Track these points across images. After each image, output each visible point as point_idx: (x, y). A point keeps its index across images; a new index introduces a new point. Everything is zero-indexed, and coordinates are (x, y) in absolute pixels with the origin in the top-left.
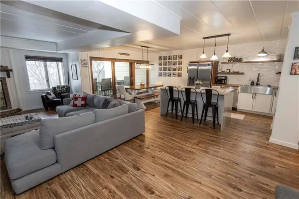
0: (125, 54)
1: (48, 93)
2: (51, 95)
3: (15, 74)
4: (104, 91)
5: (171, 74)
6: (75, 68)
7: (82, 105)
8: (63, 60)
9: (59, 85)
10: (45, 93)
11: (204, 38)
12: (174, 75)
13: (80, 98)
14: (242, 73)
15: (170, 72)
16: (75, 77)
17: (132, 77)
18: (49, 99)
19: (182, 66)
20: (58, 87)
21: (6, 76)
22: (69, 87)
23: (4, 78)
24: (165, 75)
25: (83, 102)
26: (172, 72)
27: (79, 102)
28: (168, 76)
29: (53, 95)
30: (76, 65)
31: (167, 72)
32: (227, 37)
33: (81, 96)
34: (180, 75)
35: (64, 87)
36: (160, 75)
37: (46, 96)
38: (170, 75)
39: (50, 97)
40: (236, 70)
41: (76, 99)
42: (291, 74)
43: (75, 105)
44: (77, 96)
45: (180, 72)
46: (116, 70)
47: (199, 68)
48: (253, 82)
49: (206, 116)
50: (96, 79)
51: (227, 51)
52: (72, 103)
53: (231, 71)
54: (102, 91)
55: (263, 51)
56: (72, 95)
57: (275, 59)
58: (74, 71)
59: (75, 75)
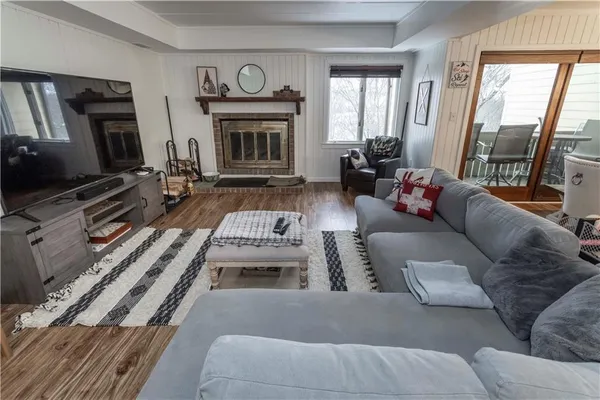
1: (354, 153)
2: (358, 158)
3: (309, 107)
4: (498, 162)
6: (426, 90)
7: (421, 214)
8: (404, 73)
9: (381, 134)
10: (348, 152)
13: (420, 186)
16: (421, 119)
18: (353, 167)
20: (378, 140)
21: (295, 111)
22: (401, 143)
23: (292, 115)
25: (426, 205)
27: (416, 201)
29: (363, 160)
30: (431, 82)
33: (426, 182)
35: (389, 141)
37: (349, 158)
39: (356, 162)
41: (408, 188)
43: (401, 208)
44: (412, 179)
46: (568, 97)
50: (481, 125)
52: (393, 197)
54: (490, 161)
56: (400, 173)
58: (423, 100)
59: (424, 112)
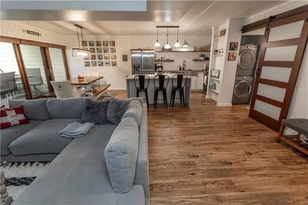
0: (34, 33)
5: (102, 63)
7: (22, 122)
11: (157, 27)
12: (107, 64)
14: (173, 61)
15: (101, 60)
17: (48, 68)
19: (116, 53)
24: (95, 64)
25: (21, 117)
26: (104, 60)
27: (14, 118)
28: (99, 65)
31: (97, 60)
32: (177, 28)
34: (114, 64)
36: (87, 65)
38: (101, 65)
40: (168, 58)
42: (228, 60)
43: (6, 126)
45: (115, 60)
47: (143, 56)
48: (180, 68)
49: (174, 99)
51: (177, 41)
53: (165, 59)
55: (186, 43)
57: (192, 50)
